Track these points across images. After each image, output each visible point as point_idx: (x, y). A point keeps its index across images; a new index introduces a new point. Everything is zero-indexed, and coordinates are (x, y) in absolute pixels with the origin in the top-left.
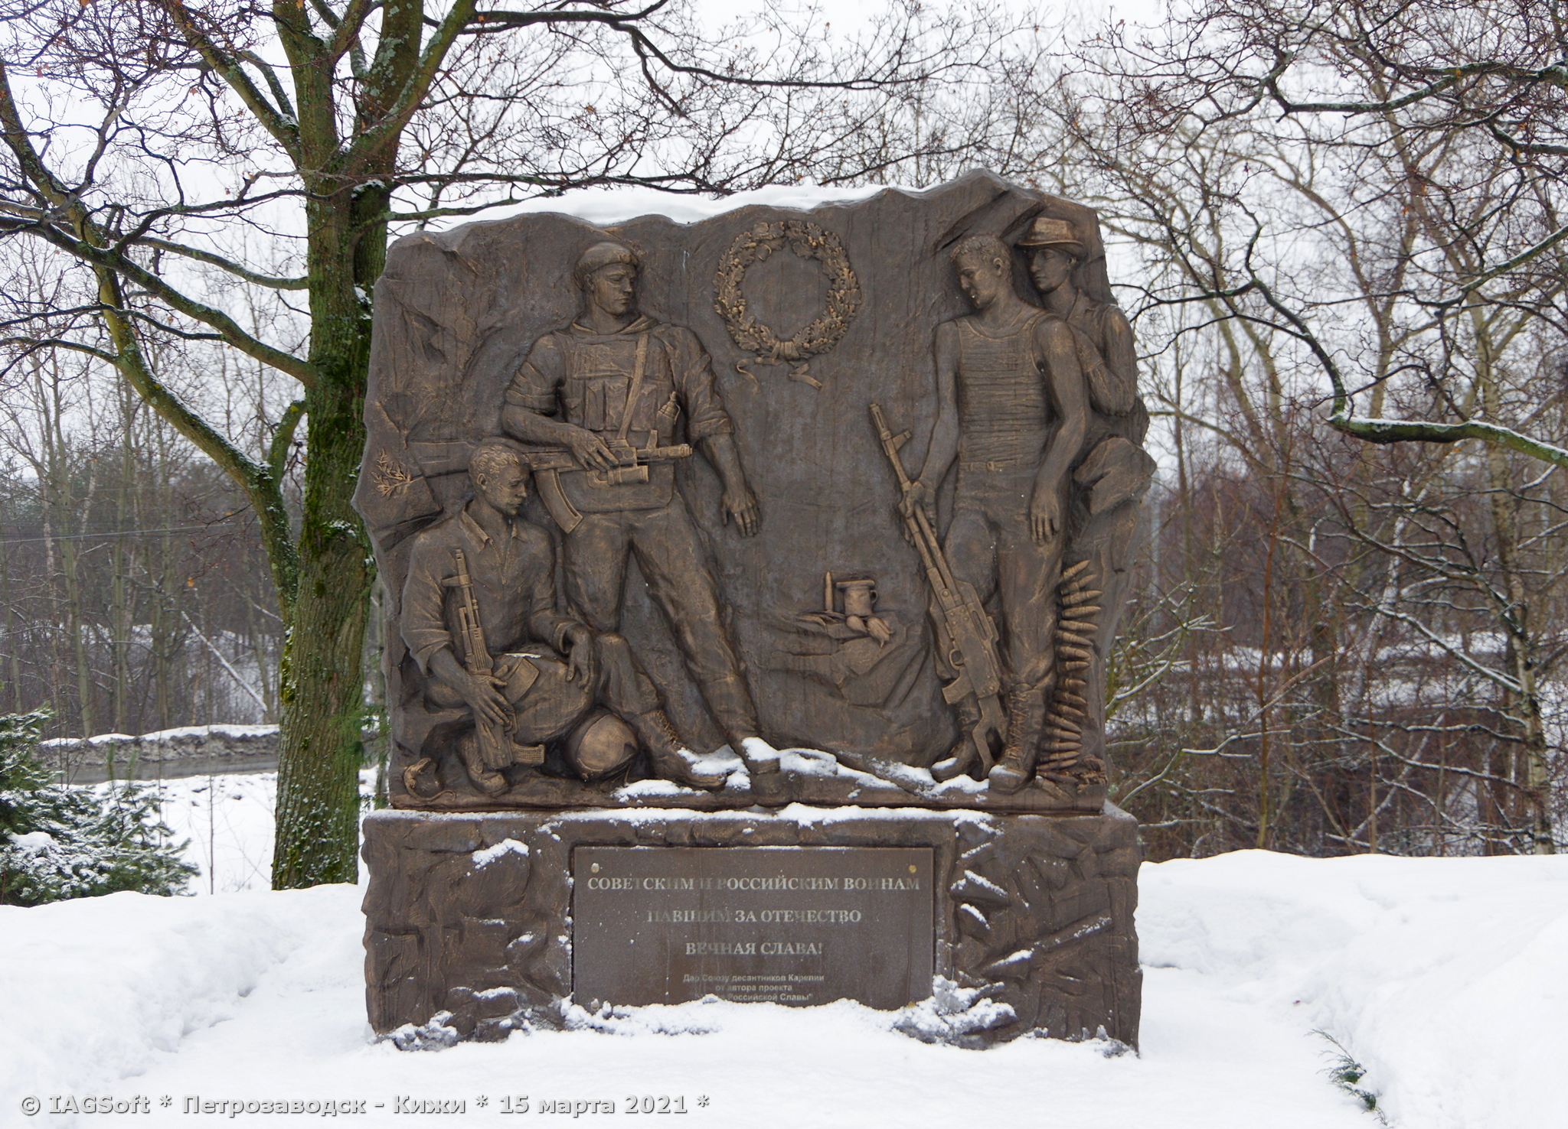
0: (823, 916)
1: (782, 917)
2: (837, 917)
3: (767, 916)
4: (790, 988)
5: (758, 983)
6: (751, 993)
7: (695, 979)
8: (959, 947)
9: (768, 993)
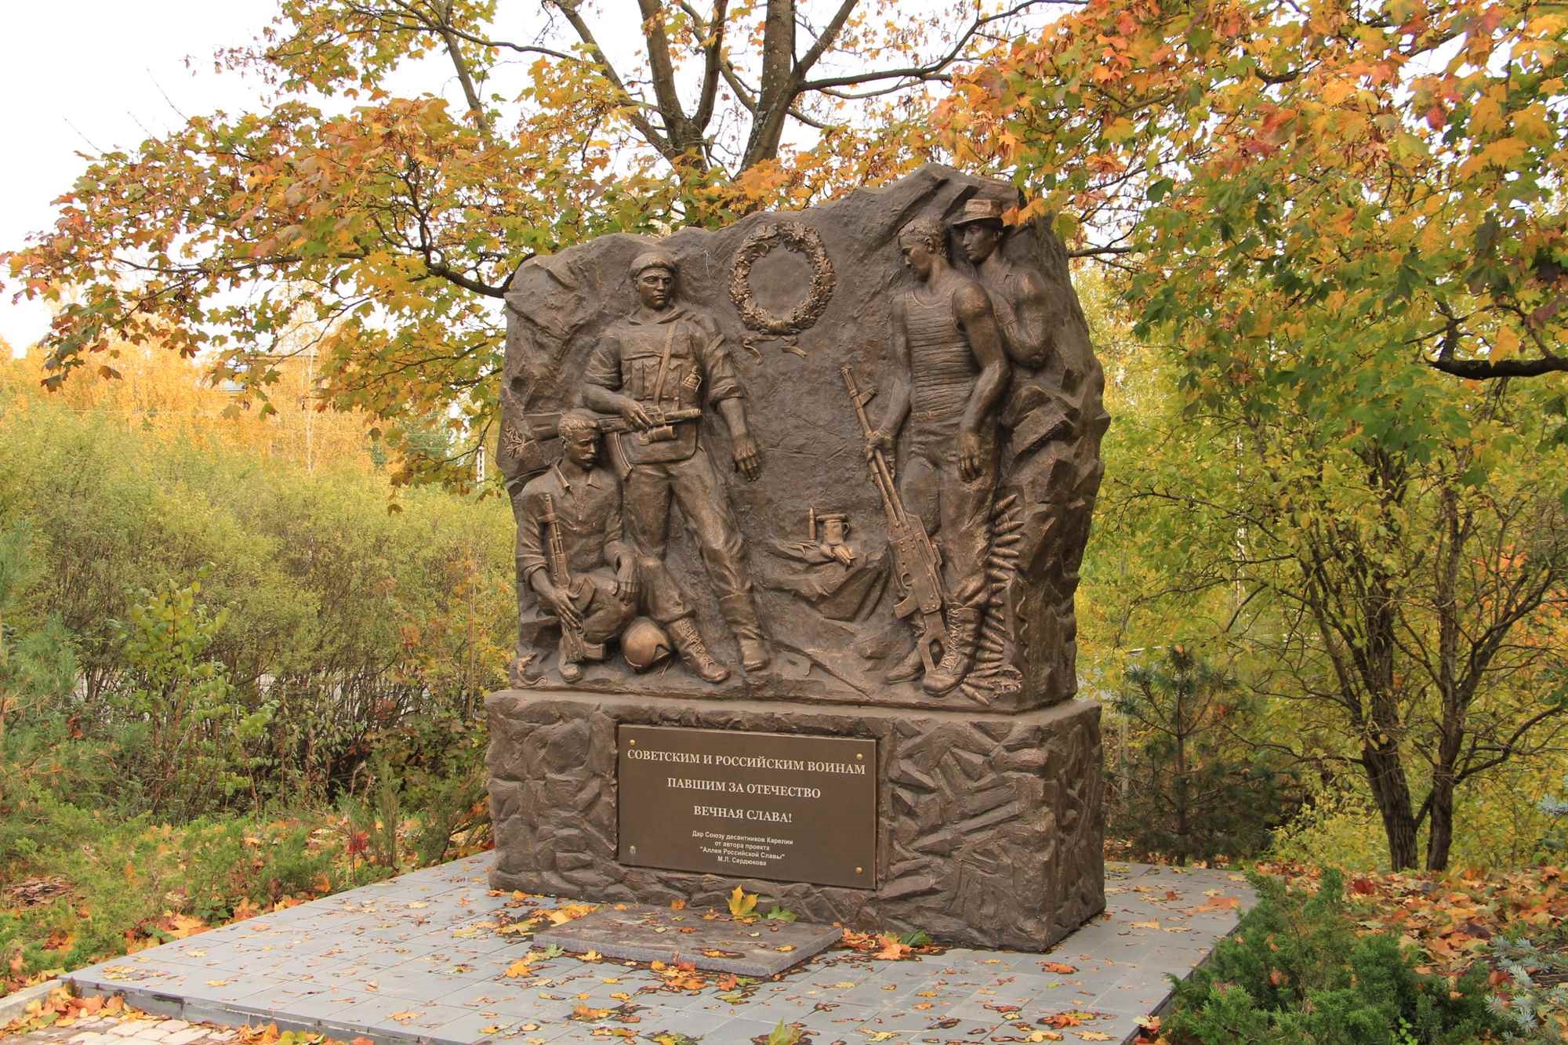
0: (792, 791)
1: (762, 789)
2: (803, 792)
3: (751, 788)
4: (768, 848)
5: (744, 842)
6: (740, 850)
7: (701, 835)
8: (895, 824)
9: (753, 851)
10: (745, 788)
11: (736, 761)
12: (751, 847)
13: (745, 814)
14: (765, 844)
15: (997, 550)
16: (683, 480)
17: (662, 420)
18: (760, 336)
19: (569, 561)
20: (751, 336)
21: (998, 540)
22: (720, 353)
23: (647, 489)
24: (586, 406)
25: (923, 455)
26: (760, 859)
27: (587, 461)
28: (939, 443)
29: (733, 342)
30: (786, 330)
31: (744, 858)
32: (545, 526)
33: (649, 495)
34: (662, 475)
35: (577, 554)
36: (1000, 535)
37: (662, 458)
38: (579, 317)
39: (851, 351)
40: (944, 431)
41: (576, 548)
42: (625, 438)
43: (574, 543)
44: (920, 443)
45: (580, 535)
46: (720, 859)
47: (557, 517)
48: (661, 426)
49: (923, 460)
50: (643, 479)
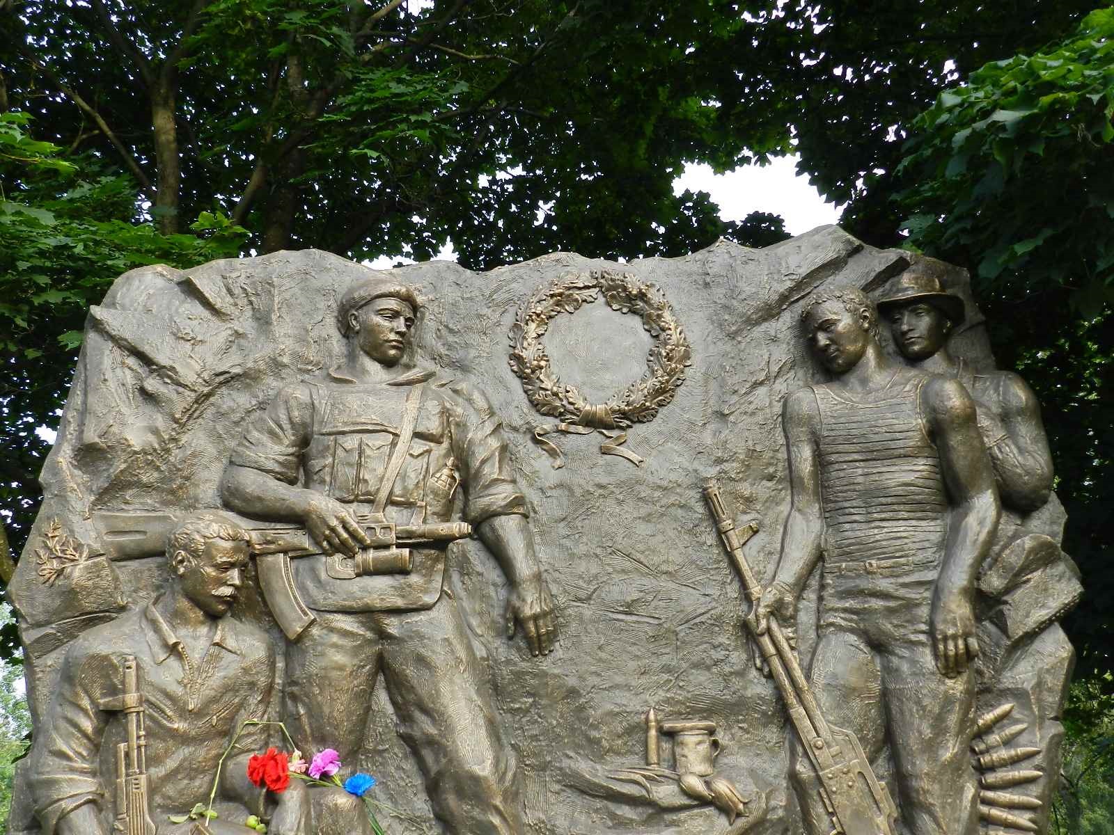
15: (990, 794)
16: (411, 645)
17: (391, 537)
18: (563, 426)
19: (153, 790)
20: (548, 424)
21: (991, 778)
22: (494, 443)
23: (339, 658)
24: (227, 506)
25: (852, 631)
27: (220, 599)
28: (891, 611)
29: (515, 429)
30: (611, 419)
32: (111, 716)
33: (341, 668)
34: (369, 635)
35: (171, 776)
36: (992, 768)
37: (378, 604)
38: (232, 363)
39: (719, 461)
40: (902, 592)
41: (171, 764)
42: (303, 564)
43: (167, 753)
44: (845, 610)
45: (183, 739)
47: (141, 701)
48: (387, 547)
49: (852, 638)
50: (335, 638)
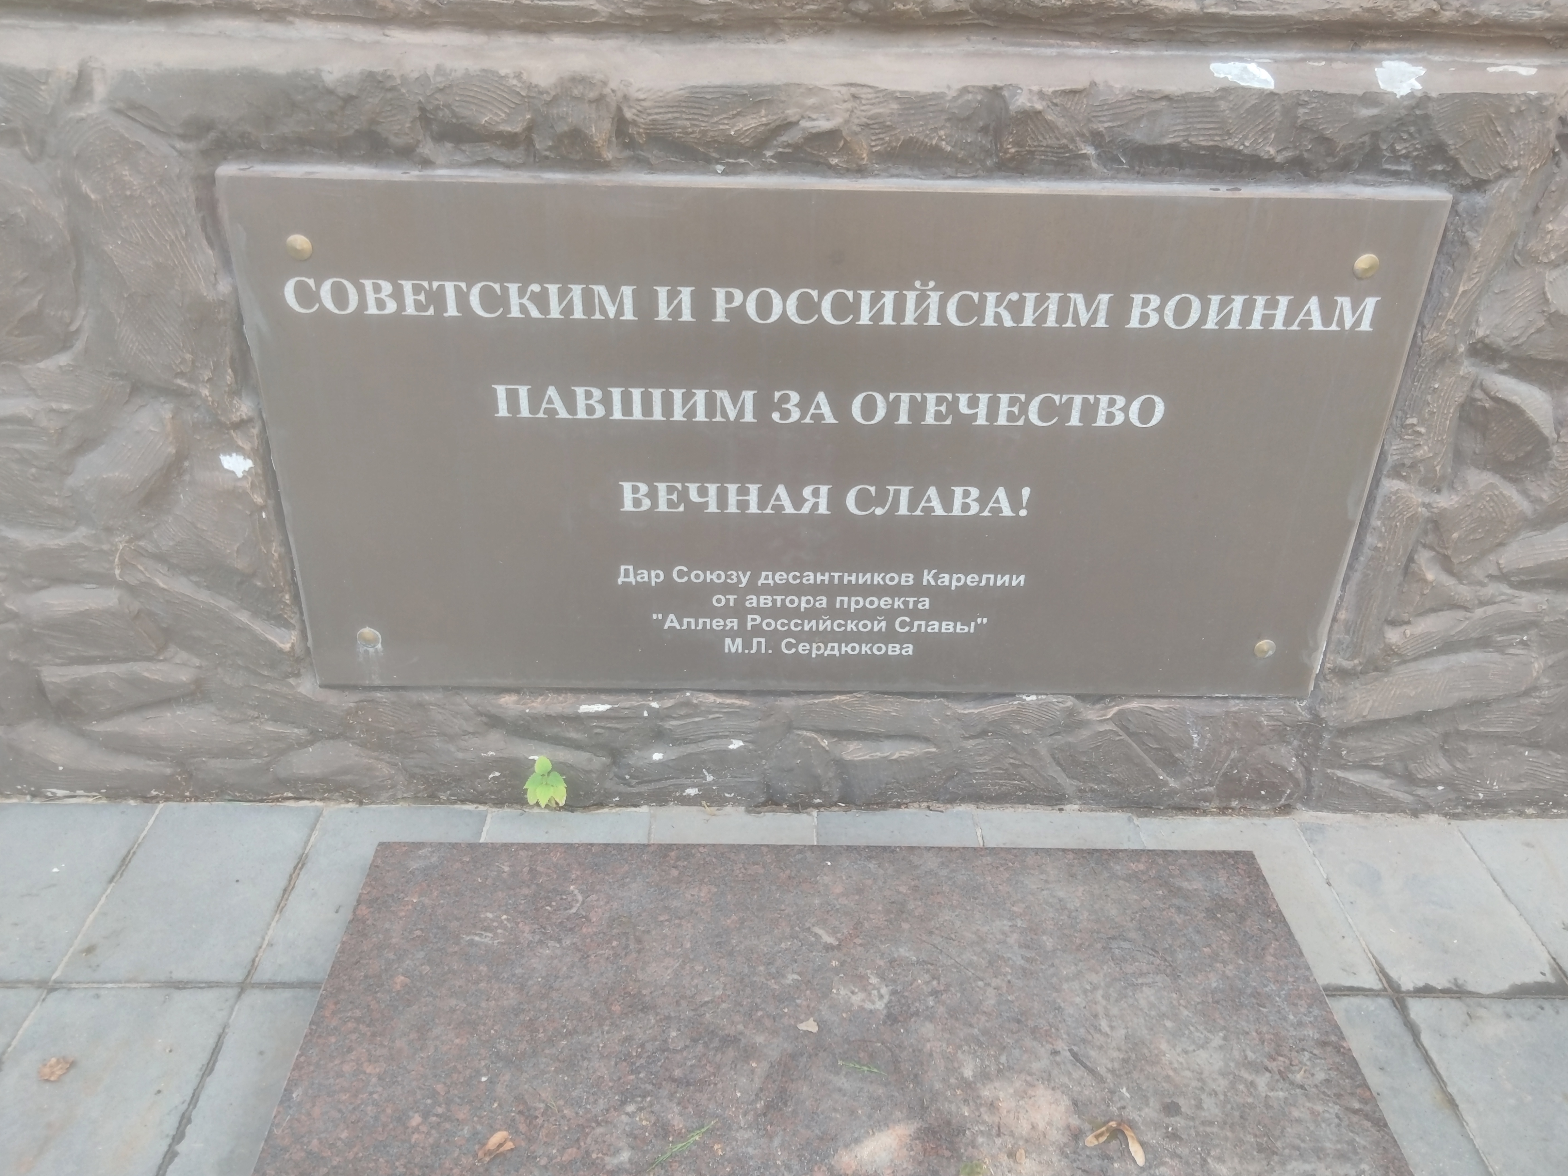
0: (1046, 410)
1: (917, 409)
2: (1090, 410)
3: (869, 408)
4: (925, 603)
5: (831, 590)
6: (813, 614)
7: (656, 577)
8: (1445, 501)
9: (863, 614)
10: (841, 408)
11: (807, 307)
12: (855, 603)
13: (836, 500)
14: (918, 590)
26: (890, 636)
31: (826, 637)
46: (733, 646)
